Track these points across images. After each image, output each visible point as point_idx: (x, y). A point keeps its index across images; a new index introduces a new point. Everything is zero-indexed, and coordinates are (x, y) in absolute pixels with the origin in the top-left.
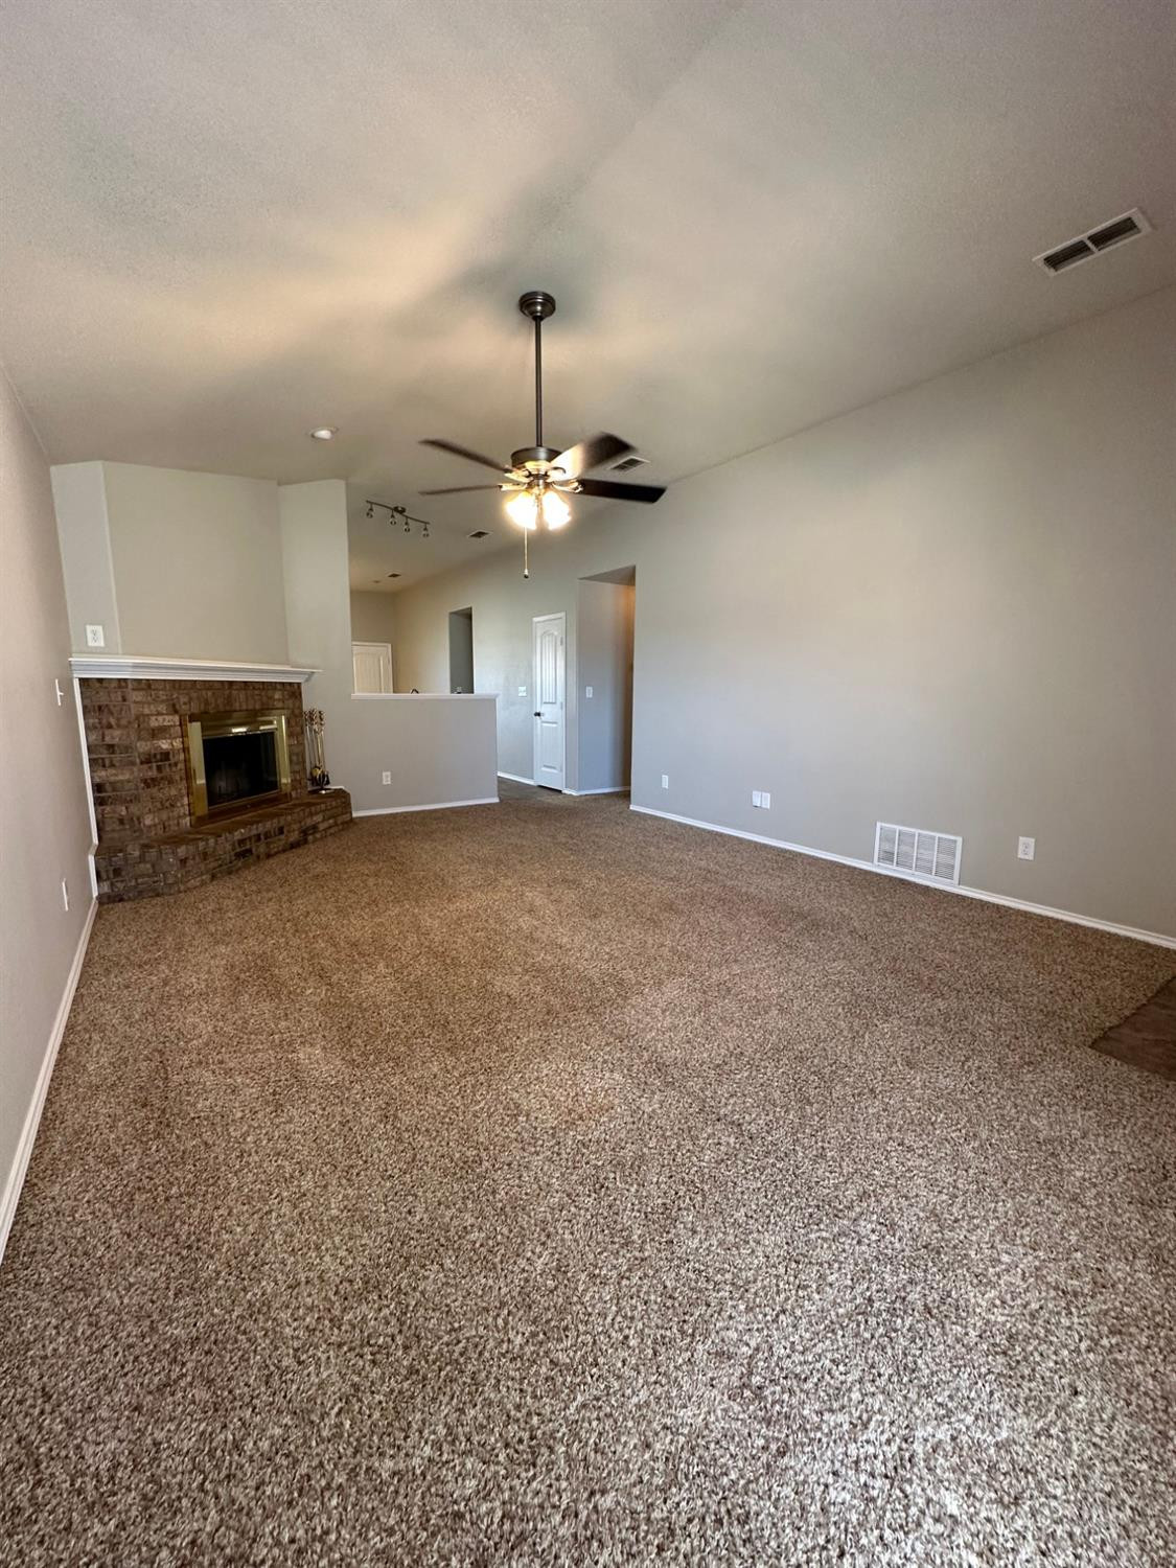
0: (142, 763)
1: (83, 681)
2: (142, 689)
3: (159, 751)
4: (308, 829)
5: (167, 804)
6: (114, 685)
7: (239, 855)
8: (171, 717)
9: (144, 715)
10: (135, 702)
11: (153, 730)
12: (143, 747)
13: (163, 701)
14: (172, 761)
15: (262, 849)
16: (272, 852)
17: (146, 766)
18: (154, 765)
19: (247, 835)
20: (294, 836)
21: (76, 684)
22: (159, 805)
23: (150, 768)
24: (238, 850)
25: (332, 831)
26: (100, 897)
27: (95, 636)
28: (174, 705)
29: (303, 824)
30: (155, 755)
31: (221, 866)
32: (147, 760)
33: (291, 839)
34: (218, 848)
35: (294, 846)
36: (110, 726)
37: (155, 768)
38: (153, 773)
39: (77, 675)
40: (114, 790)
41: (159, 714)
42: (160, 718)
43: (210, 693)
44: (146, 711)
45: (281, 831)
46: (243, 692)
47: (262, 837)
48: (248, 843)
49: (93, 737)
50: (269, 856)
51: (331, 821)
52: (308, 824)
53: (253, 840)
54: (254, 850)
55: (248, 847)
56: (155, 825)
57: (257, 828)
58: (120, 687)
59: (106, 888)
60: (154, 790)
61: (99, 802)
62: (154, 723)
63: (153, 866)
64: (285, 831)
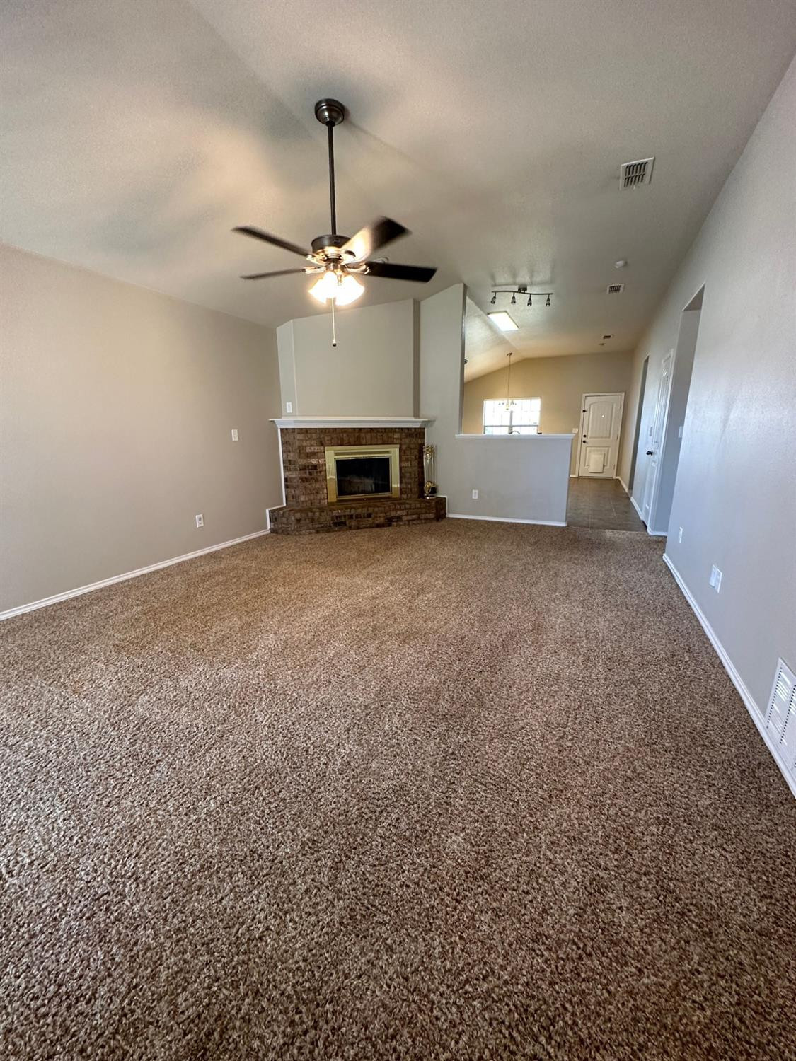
0: (300, 470)
1: (281, 429)
2: (302, 433)
3: (310, 465)
4: (392, 518)
5: (314, 492)
6: (291, 431)
7: (335, 524)
8: (318, 448)
9: (303, 446)
10: (298, 440)
11: (308, 453)
12: (302, 462)
13: (314, 439)
14: (318, 470)
15: (354, 523)
16: (362, 526)
17: (302, 472)
18: (308, 471)
19: (342, 514)
20: (381, 520)
21: (279, 430)
22: (309, 491)
23: (306, 473)
24: (336, 521)
25: (415, 522)
26: (270, 529)
27: (289, 407)
28: (321, 441)
29: (388, 514)
30: (308, 466)
31: (323, 527)
32: (304, 469)
33: (377, 522)
34: (321, 517)
35: (378, 526)
36: (289, 451)
37: (308, 473)
38: (307, 475)
39: (279, 427)
40: (291, 482)
41: (312, 446)
42: (312, 448)
43: (345, 435)
44: (304, 444)
45: (369, 515)
46: (369, 434)
47: (354, 517)
48: (343, 518)
49: (285, 456)
50: (358, 528)
51: (414, 516)
52: (392, 515)
53: (347, 518)
54: (347, 523)
55: (343, 521)
56: (306, 501)
57: (350, 511)
58: (293, 432)
59: (272, 527)
60: (307, 484)
61: (287, 487)
62: (308, 450)
63: (287, 520)
64: (373, 516)
